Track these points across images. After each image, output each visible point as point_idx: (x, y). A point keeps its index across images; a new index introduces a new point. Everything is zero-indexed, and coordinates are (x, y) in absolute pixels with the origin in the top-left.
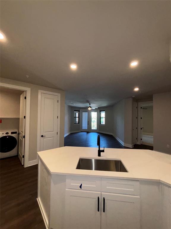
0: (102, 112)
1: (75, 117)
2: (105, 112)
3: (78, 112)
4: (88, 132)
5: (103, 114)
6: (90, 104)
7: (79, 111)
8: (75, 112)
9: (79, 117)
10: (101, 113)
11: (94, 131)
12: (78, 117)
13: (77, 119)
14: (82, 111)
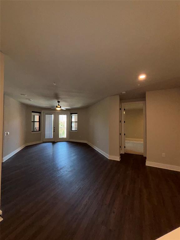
0: (73, 115)
1: (34, 122)
2: (78, 116)
3: (38, 114)
4: (54, 143)
5: (74, 118)
6: (59, 102)
7: (40, 113)
8: (33, 114)
9: (39, 122)
10: (72, 117)
11: (63, 140)
12: (38, 120)
13: (37, 125)
14: (45, 113)
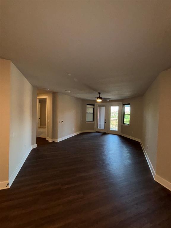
0: (126, 106)
2: (131, 107)
3: (92, 106)
4: (104, 134)
5: (128, 109)
6: (100, 93)
7: (94, 105)
8: (88, 106)
10: (124, 108)
11: (113, 133)
12: (92, 112)
14: (98, 105)
